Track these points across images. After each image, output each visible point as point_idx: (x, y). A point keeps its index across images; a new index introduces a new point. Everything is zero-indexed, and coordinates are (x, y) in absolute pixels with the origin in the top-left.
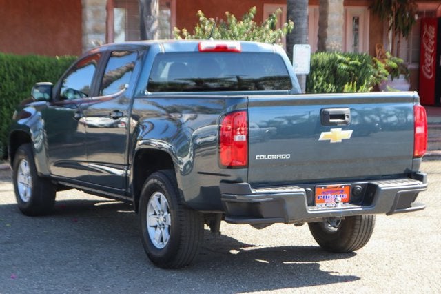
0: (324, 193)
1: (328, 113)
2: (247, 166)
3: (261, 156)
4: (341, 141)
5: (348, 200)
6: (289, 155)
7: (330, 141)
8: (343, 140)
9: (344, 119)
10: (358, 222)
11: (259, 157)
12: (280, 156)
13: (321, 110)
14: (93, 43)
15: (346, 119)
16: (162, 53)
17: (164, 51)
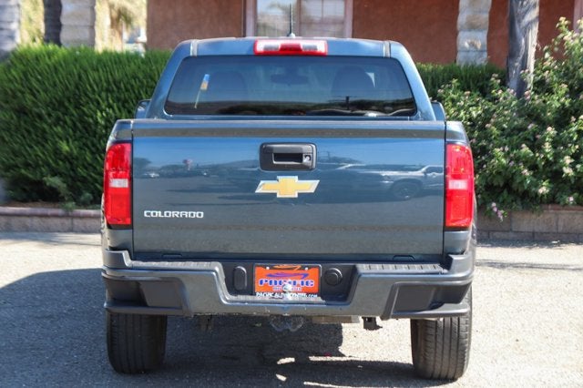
0: (270, 276)
1: (271, 149)
2: (130, 227)
3: (152, 212)
4: (296, 196)
5: (316, 289)
6: (202, 213)
7: (275, 194)
8: (299, 194)
9: (301, 160)
10: (432, 331)
11: (149, 214)
12: (187, 214)
13: (262, 145)
14: (466, 45)
15: (306, 160)
16: (193, 57)
17: (196, 54)
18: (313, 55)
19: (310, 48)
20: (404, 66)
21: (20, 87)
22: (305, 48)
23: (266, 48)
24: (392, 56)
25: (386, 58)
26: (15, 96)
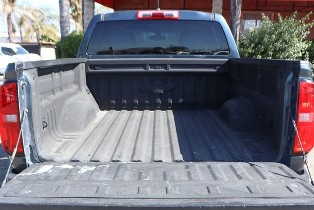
16: (102, 22)
17: (104, 20)
18: (171, 19)
19: (169, 15)
20: (222, 25)
21: (68, 47)
22: (166, 15)
23: (143, 16)
24: (216, 20)
25: (212, 21)
26: (67, 51)
